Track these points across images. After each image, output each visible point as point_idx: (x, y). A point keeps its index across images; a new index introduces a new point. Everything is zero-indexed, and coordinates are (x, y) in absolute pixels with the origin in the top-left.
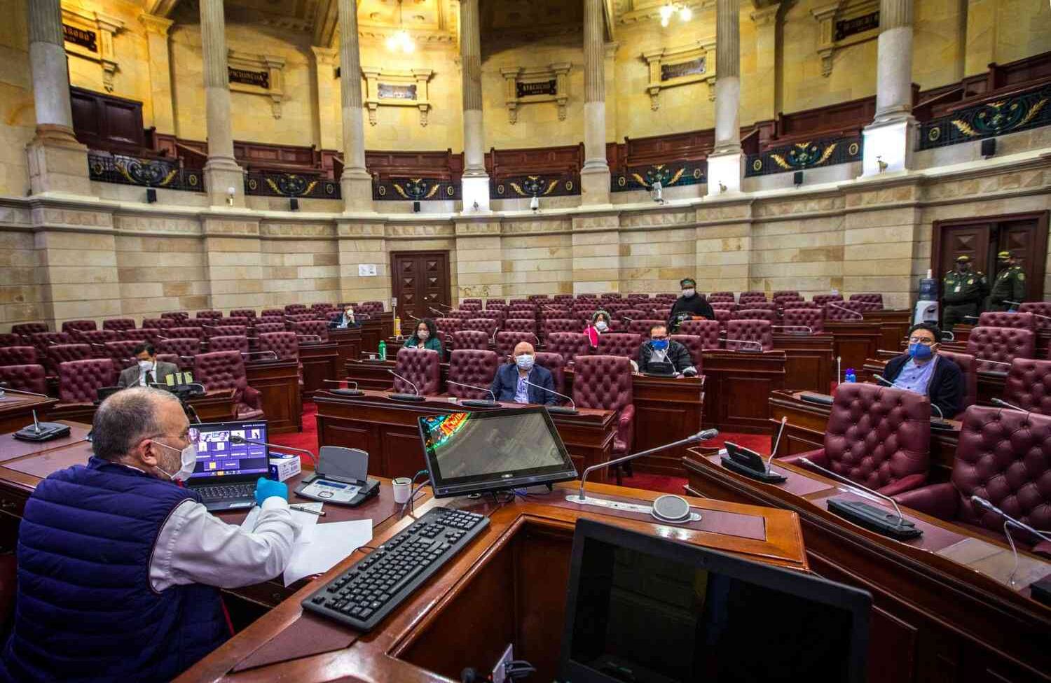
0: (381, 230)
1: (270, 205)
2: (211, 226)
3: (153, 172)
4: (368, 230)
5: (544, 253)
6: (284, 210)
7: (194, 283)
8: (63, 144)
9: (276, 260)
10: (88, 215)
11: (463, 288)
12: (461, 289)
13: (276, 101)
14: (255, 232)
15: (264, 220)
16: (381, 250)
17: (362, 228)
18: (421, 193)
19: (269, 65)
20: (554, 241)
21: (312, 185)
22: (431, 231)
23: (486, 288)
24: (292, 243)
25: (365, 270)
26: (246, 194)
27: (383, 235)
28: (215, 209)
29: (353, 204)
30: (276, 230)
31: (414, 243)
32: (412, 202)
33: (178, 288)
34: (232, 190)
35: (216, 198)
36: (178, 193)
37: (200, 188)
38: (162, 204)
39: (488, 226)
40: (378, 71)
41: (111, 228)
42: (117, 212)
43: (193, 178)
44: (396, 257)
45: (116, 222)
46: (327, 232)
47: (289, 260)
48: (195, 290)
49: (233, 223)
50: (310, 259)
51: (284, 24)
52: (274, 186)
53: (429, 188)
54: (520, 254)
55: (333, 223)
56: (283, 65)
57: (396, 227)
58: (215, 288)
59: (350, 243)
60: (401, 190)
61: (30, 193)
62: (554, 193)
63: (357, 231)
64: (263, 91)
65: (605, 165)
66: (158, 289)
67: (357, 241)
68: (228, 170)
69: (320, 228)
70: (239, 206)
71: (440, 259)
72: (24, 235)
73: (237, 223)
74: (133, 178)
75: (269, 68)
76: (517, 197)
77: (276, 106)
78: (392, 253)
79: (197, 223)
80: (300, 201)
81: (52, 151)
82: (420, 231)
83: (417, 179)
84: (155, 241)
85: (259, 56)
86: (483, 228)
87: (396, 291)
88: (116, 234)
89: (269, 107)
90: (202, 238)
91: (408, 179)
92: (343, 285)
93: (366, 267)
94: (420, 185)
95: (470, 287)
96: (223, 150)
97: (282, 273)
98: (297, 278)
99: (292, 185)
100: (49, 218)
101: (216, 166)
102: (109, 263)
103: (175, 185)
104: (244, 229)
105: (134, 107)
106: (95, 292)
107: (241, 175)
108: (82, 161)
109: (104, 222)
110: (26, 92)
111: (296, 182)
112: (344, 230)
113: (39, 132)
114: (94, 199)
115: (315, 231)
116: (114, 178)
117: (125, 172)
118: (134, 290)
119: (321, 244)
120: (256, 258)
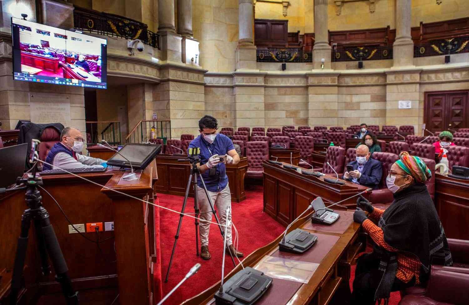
0: (417, 77)
1: (347, 66)
2: (311, 81)
3: (286, 55)
4: (407, 78)
6: (354, 69)
7: (301, 111)
8: (247, 47)
9: (348, 99)
10: (254, 79)
13: (372, 2)
14: (335, 82)
15: (340, 76)
16: (416, 91)
17: (403, 77)
18: (452, 49)
21: (373, 52)
22: (458, 76)
25: (403, 104)
26: (332, 61)
27: (418, 80)
28: (314, 71)
29: (399, 62)
30: (349, 81)
31: (443, 85)
32: (444, 56)
33: (293, 114)
34: (323, 60)
35: (316, 65)
36: (298, 64)
37: (309, 60)
38: (289, 70)
41: (263, 84)
42: (266, 76)
43: (305, 56)
44: (429, 95)
45: (265, 81)
46: (381, 81)
47: (356, 99)
48: (302, 115)
49: (323, 78)
50: (368, 97)
52: (350, 55)
53: (460, 45)
55: (384, 75)
57: (430, 75)
58: (311, 114)
59: (395, 87)
60: (436, 49)
61: (235, 70)
63: (400, 79)
66: (283, 114)
67: (399, 86)
68: (323, 49)
69: (375, 78)
70: (328, 68)
71: (465, 97)
72: (229, 89)
73: (326, 78)
74: (277, 59)
77: (372, 6)
78: (426, 93)
79: (305, 79)
80: (365, 63)
81: (242, 51)
82: (449, 76)
83: (450, 39)
84: (284, 89)
87: (427, 120)
88: (265, 87)
89: (368, 6)
90: (307, 87)
91: (443, 40)
92: (388, 114)
94: (452, 43)
96: (322, 39)
97: (349, 106)
98: (359, 109)
99: (361, 53)
100: (238, 81)
101: (317, 48)
102: (261, 101)
103: (297, 60)
104: (329, 81)
105: (284, 23)
106: (253, 114)
107: (330, 51)
108: (254, 54)
109: (260, 81)
110: (237, 26)
111: (363, 51)
112: (391, 79)
113: (239, 43)
114: (257, 71)
115: (374, 80)
116: (269, 60)
117: (274, 56)
118: (272, 114)
119: (377, 88)
120: (334, 97)
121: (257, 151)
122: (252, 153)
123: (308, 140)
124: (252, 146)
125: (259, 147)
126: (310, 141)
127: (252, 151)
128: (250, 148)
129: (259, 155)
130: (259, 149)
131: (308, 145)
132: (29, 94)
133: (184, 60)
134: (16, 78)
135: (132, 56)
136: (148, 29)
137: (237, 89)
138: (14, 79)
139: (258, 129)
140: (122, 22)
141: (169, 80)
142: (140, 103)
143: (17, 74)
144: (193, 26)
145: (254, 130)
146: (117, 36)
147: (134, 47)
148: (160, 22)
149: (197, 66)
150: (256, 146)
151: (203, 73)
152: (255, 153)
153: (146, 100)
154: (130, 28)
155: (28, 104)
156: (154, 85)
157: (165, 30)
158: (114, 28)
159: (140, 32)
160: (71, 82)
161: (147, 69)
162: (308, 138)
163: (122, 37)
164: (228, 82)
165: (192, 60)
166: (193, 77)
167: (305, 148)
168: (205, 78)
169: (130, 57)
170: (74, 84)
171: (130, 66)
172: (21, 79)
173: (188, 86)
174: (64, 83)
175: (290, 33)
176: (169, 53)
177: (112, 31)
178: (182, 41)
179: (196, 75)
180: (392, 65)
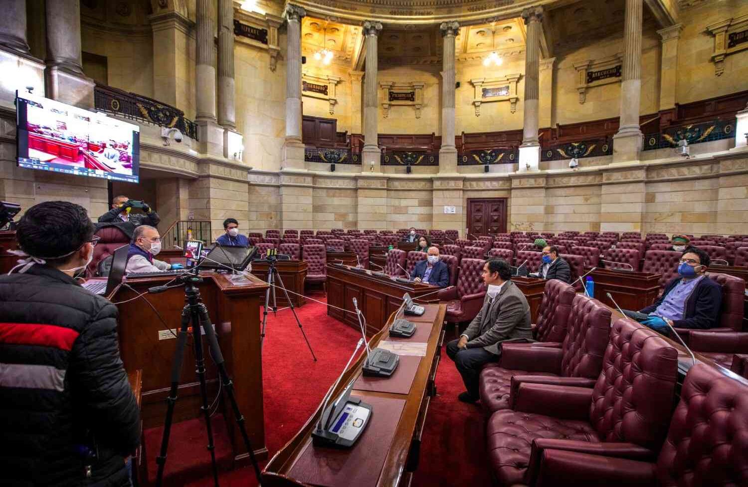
0: (460, 185)
1: (396, 170)
2: (361, 183)
3: (336, 156)
4: (452, 184)
5: (579, 200)
6: (404, 173)
7: (350, 215)
8: (294, 145)
9: (396, 202)
10: (302, 178)
11: (515, 224)
12: (512, 224)
13: (417, 108)
14: (384, 186)
15: (389, 179)
16: (459, 197)
17: (448, 183)
18: (491, 159)
19: (415, 87)
20: (589, 191)
21: (421, 158)
22: (496, 185)
23: (531, 224)
24: (406, 193)
25: (448, 209)
26: (381, 164)
27: (461, 187)
28: (364, 174)
29: (444, 169)
30: (397, 185)
31: (483, 192)
32: (483, 166)
33: (342, 216)
34: (373, 163)
35: (365, 167)
36: (347, 166)
37: (359, 162)
38: (338, 171)
39: (535, 181)
40: (483, 80)
41: (311, 185)
42: (315, 177)
43: (355, 158)
44: (471, 202)
45: (314, 182)
46: (427, 186)
47: (404, 203)
48: (350, 218)
49: (372, 181)
50: (416, 202)
51: (425, 62)
52: (399, 159)
53: (497, 156)
54: (561, 201)
55: (431, 180)
56: (423, 86)
57: (472, 183)
58: (360, 217)
59: (441, 192)
60: (477, 158)
61: (281, 169)
62: (592, 155)
63: (445, 185)
64: (410, 103)
65: (638, 130)
66: (331, 217)
67: (444, 192)
68: (373, 152)
69: (423, 183)
70: (377, 171)
71: (501, 204)
72: (276, 188)
73: (375, 181)
74: (326, 158)
75: (415, 89)
76: (562, 159)
77: (418, 112)
78: (468, 199)
79: (354, 182)
80: (413, 168)
81: (288, 148)
82: (488, 185)
83: (489, 150)
84: (333, 191)
85: (409, 83)
86: (532, 182)
87: (469, 225)
88: (314, 188)
89: (414, 112)
90: (356, 190)
91: (483, 150)
92: (434, 219)
93: (449, 208)
94: (490, 154)
95: (520, 223)
96: (371, 141)
97: (398, 210)
98: (407, 213)
99: (409, 158)
100: (285, 180)
101: (366, 150)
102: (308, 202)
103: (345, 162)
104: (377, 184)
105: (333, 122)
106: (301, 216)
107: (380, 154)
108: (301, 153)
109: (309, 182)
110: (284, 122)
111: (411, 156)
112: (437, 184)
113: (286, 140)
114: (305, 171)
115: (421, 185)
116: (318, 159)
117: (322, 156)
118: (320, 216)
119: (424, 193)
120: (383, 201)
121: (313, 254)
122: (309, 257)
123: (363, 244)
124: (309, 250)
125: (316, 251)
126: (365, 245)
127: (309, 255)
128: (307, 251)
129: (316, 258)
130: (316, 253)
131: (363, 248)
132: (34, 185)
133: (226, 155)
134: (21, 165)
135: (168, 147)
136: (184, 116)
137: (283, 189)
138: (18, 165)
139: (307, 231)
140: (155, 107)
141: (209, 176)
142: (173, 200)
143: (22, 160)
144: (236, 117)
145: (302, 232)
146: (149, 122)
147: (169, 137)
148: (198, 110)
149: (241, 162)
150: (313, 250)
151: (248, 170)
152: (312, 256)
153: (181, 197)
154: (165, 115)
155: (32, 197)
156: (191, 181)
157: (204, 120)
158: (145, 112)
159: (176, 119)
160: (95, 173)
161: (184, 163)
162: (363, 242)
163: (154, 123)
164: (273, 181)
165: (235, 156)
166: (236, 174)
167: (360, 251)
168: (249, 175)
169: (164, 147)
170: (98, 176)
171: (165, 157)
172: (29, 166)
173: (231, 183)
174: (85, 174)
175: (338, 133)
176: (209, 146)
177: (142, 116)
178: (224, 133)
179: (239, 172)
180: (438, 172)
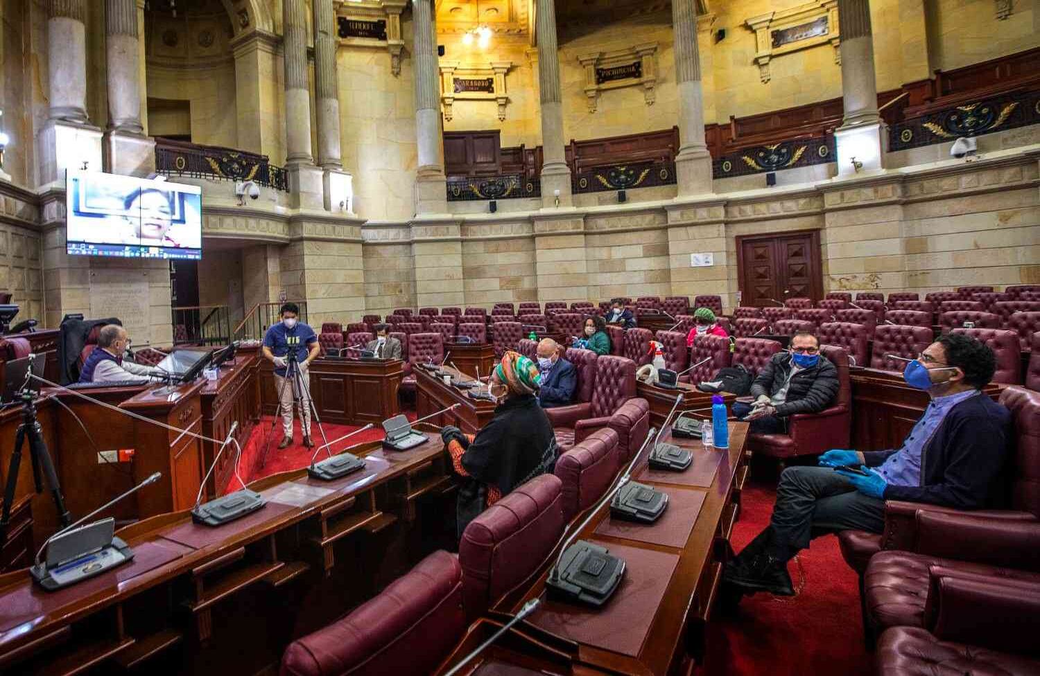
0: (719, 213)
1: (599, 199)
2: (539, 227)
3: (497, 187)
4: (703, 214)
6: (612, 203)
7: (525, 279)
8: (431, 178)
9: (603, 254)
10: (443, 228)
11: (834, 277)
14: (579, 228)
15: (588, 216)
16: (720, 236)
17: (695, 213)
18: (778, 161)
20: (1009, 200)
21: (644, 174)
22: (792, 207)
24: (621, 235)
25: (699, 259)
26: (573, 193)
27: (722, 218)
28: (544, 211)
30: (603, 224)
32: (764, 175)
33: (511, 283)
34: (557, 192)
35: (546, 200)
36: (517, 201)
37: (536, 193)
38: (501, 211)
41: (459, 237)
42: (463, 224)
43: (529, 186)
44: (745, 242)
45: (463, 232)
46: (658, 221)
47: (617, 253)
48: (526, 284)
49: (559, 222)
50: (639, 250)
52: (604, 181)
53: (791, 154)
54: (943, 225)
55: (663, 211)
57: (743, 207)
58: (541, 282)
59: (680, 230)
60: (751, 162)
61: (414, 216)
63: (690, 217)
66: (495, 284)
67: (689, 228)
68: (559, 175)
69: (649, 217)
70: (566, 205)
71: (808, 243)
72: (405, 247)
73: (563, 222)
74: (482, 194)
78: (738, 238)
79: (529, 225)
80: (629, 192)
81: (424, 185)
83: (775, 145)
84: (495, 243)
86: (868, 196)
87: (744, 284)
88: (462, 241)
90: (532, 238)
91: (762, 147)
92: (673, 278)
93: (700, 256)
94: (778, 152)
95: (848, 277)
96: (556, 158)
97: (608, 266)
98: (625, 271)
99: (623, 177)
100: (418, 234)
101: (546, 173)
102: (456, 264)
103: (515, 194)
104: (568, 226)
105: (494, 135)
106: (445, 286)
107: (570, 177)
108: (443, 188)
109: (454, 232)
110: (415, 146)
111: (626, 173)
112: (674, 217)
113: (418, 172)
114: (449, 216)
115: (646, 221)
116: (467, 196)
117: (476, 191)
118: (477, 284)
119: (653, 234)
120: (578, 253)
121: (425, 348)
122: (418, 352)
123: (513, 329)
124: (417, 341)
125: (427, 343)
126: (517, 330)
127: (417, 349)
128: (414, 344)
130: (427, 346)
131: (513, 336)
132: (89, 272)
133: (327, 206)
134: (70, 252)
135: (244, 207)
136: (269, 163)
137: (415, 246)
138: (67, 252)
139: (451, 309)
140: (228, 156)
141: (302, 239)
142: (261, 274)
143: (71, 246)
144: (342, 150)
145: (444, 312)
146: (220, 177)
147: (245, 193)
148: (289, 150)
149: (350, 214)
150: (424, 341)
151: (361, 224)
152: (422, 351)
153: (269, 270)
154: (240, 164)
155: (88, 286)
156: (281, 247)
157: (296, 162)
158: (215, 166)
159: (255, 168)
161: (268, 224)
162: (513, 326)
163: (227, 178)
164: (401, 236)
165: (341, 205)
166: (344, 232)
167: (509, 340)
168: (363, 231)
169: (239, 208)
170: (152, 256)
171: (241, 221)
172: (77, 252)
173: (336, 246)
174: (138, 255)
175: (503, 150)
176: (303, 198)
177: (212, 171)
178: (324, 176)
179: (348, 228)
180: (676, 195)
